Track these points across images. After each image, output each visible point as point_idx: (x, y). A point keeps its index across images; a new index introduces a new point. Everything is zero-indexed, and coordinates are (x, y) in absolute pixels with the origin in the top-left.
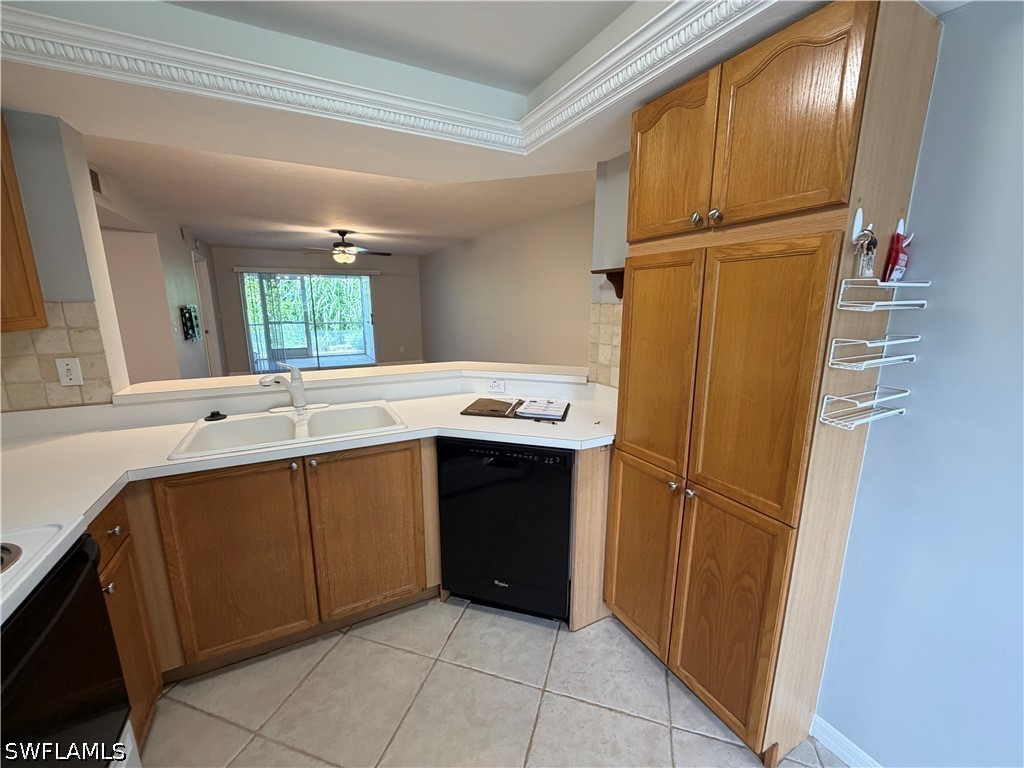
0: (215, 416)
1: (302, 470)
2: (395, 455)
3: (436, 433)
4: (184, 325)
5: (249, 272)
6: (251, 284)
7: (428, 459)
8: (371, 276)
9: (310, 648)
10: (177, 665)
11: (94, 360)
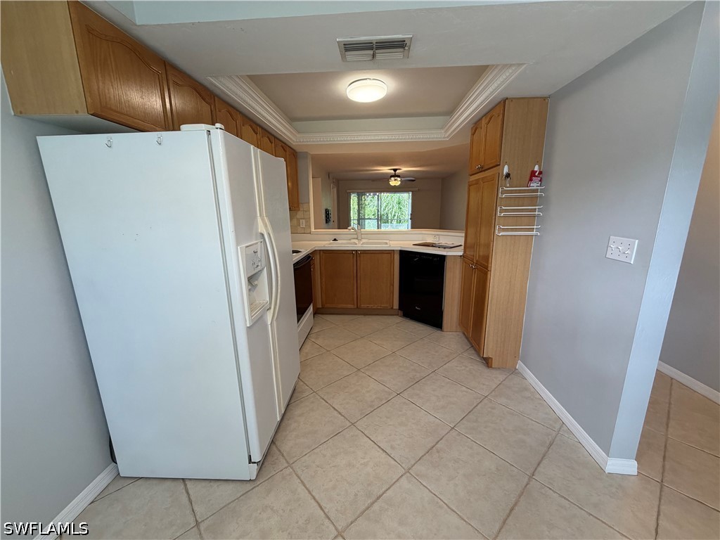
0: (335, 240)
1: (356, 254)
3: (400, 249)
4: (326, 216)
5: (353, 193)
6: (354, 199)
7: (397, 257)
8: (412, 192)
10: (320, 307)
11: (308, 220)
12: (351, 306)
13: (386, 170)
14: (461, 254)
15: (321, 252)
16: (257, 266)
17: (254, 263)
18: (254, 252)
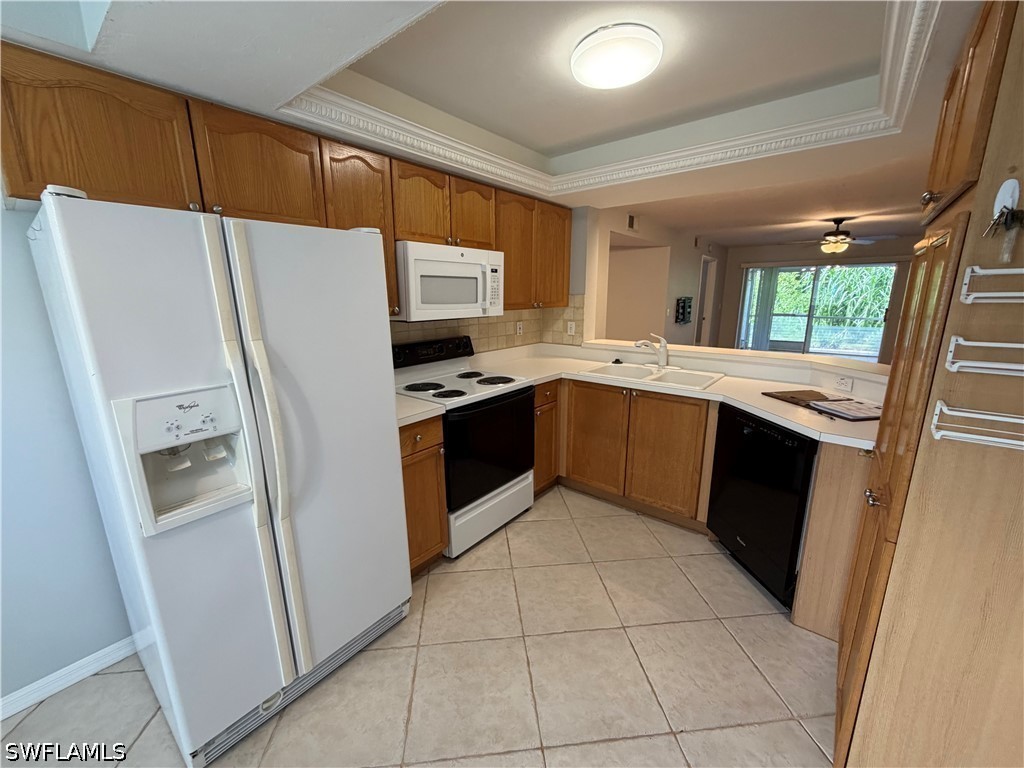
0: (617, 361)
1: (630, 396)
2: (687, 407)
3: (721, 399)
4: (677, 311)
7: (714, 416)
9: (615, 508)
10: (564, 475)
11: (580, 323)
12: (614, 490)
13: (817, 220)
14: (869, 445)
15: (571, 383)
16: (192, 432)
17: (178, 427)
18: (180, 407)
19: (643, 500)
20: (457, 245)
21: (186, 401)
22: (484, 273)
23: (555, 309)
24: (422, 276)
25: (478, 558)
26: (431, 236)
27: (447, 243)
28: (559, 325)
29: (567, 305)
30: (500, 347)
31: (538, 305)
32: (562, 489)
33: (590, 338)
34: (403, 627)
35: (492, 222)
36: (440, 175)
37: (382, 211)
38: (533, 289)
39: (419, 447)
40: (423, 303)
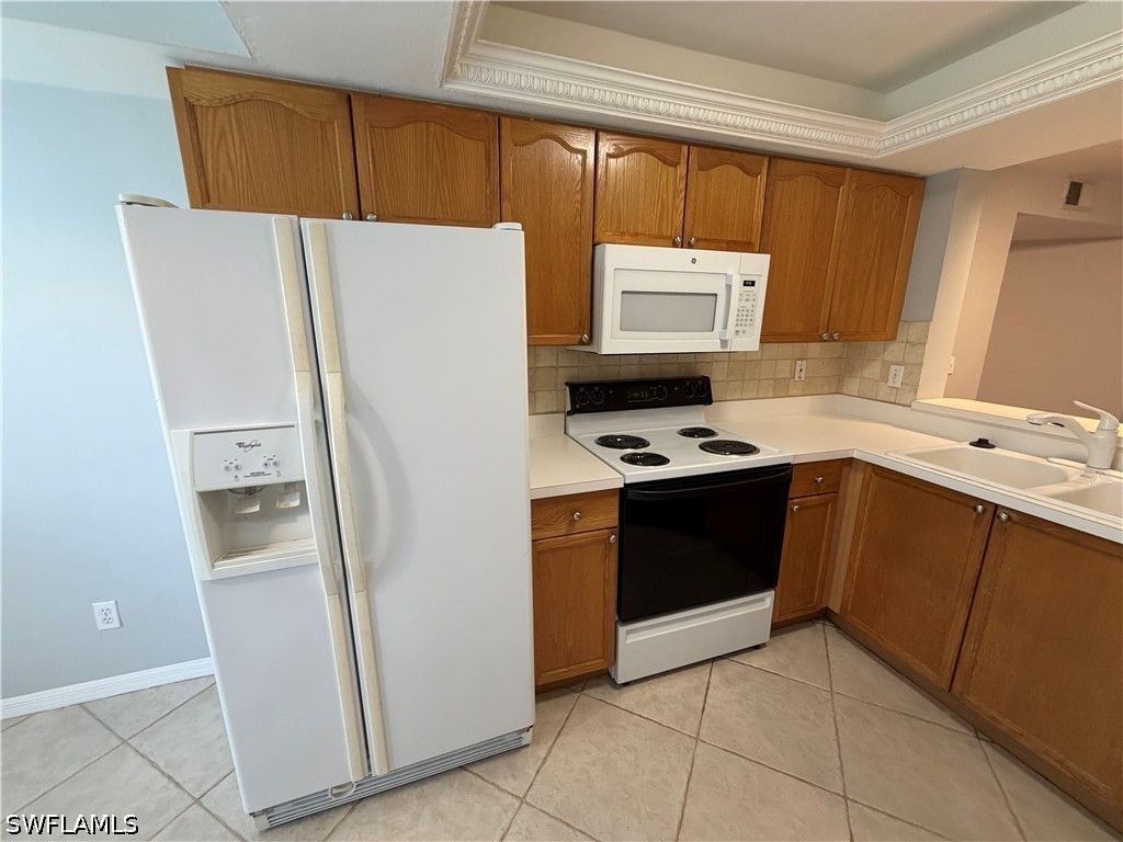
10: (837, 611)
11: (914, 369)
15: (869, 470)
16: (253, 474)
17: (237, 467)
18: (240, 445)
19: (994, 718)
20: (690, 246)
21: (247, 438)
22: (729, 287)
23: (869, 343)
24: (623, 292)
25: (655, 698)
26: (650, 236)
27: (675, 245)
28: (873, 370)
29: (894, 339)
30: (760, 396)
31: (831, 337)
32: (831, 630)
33: (933, 395)
34: (519, 759)
35: (758, 210)
36: (674, 146)
37: (578, 205)
38: (825, 311)
39: (578, 527)
40: (621, 329)
